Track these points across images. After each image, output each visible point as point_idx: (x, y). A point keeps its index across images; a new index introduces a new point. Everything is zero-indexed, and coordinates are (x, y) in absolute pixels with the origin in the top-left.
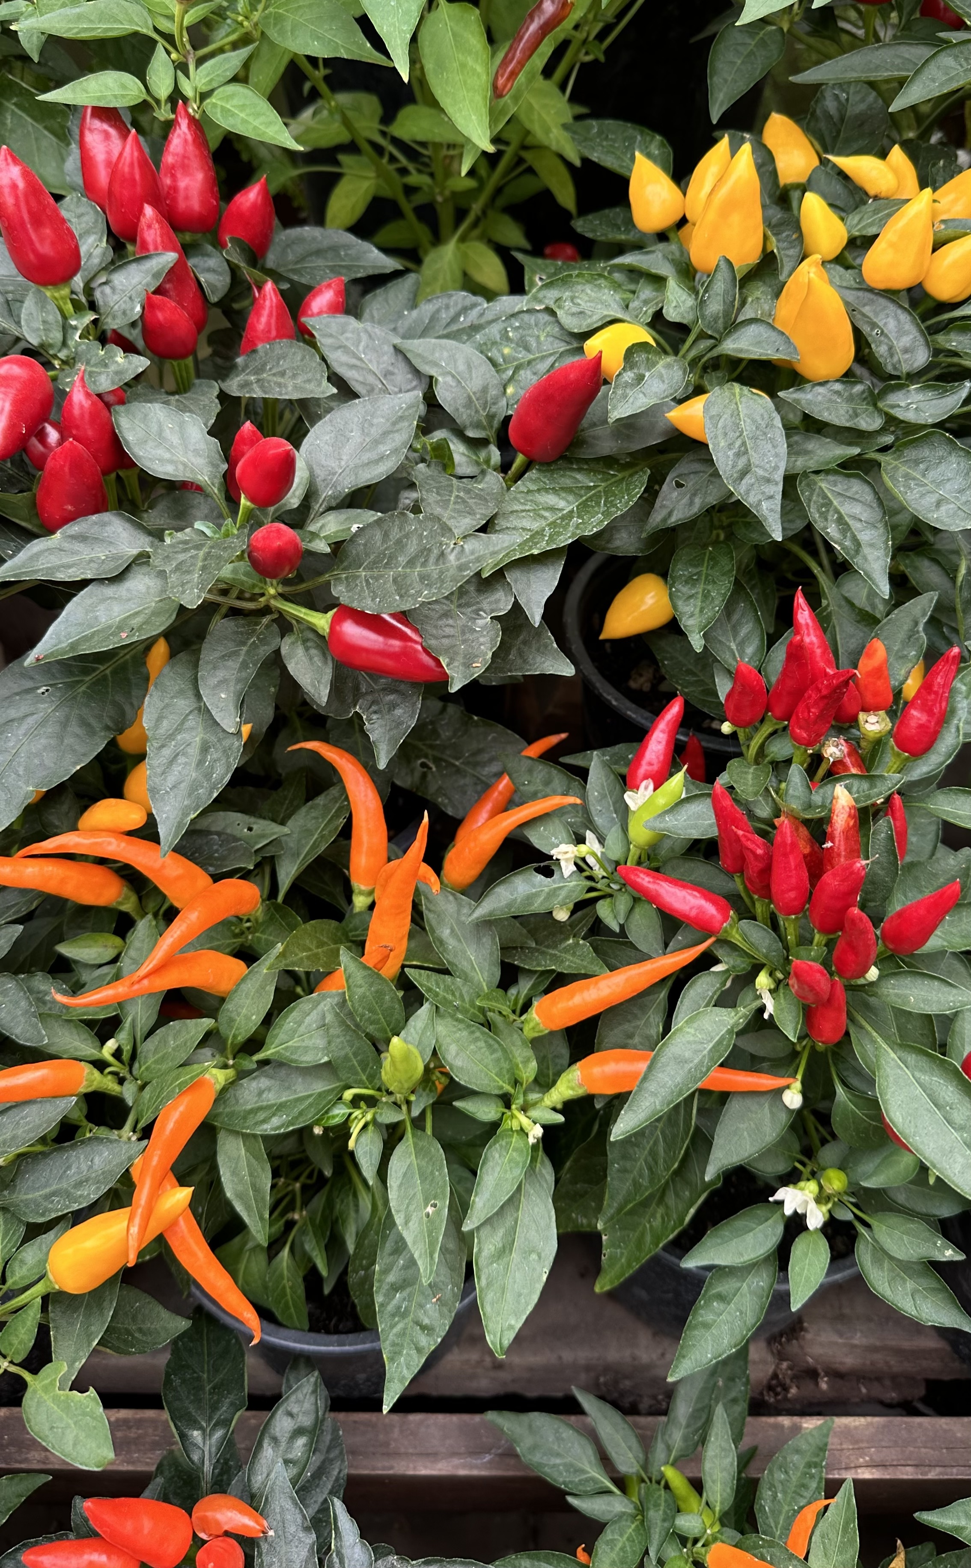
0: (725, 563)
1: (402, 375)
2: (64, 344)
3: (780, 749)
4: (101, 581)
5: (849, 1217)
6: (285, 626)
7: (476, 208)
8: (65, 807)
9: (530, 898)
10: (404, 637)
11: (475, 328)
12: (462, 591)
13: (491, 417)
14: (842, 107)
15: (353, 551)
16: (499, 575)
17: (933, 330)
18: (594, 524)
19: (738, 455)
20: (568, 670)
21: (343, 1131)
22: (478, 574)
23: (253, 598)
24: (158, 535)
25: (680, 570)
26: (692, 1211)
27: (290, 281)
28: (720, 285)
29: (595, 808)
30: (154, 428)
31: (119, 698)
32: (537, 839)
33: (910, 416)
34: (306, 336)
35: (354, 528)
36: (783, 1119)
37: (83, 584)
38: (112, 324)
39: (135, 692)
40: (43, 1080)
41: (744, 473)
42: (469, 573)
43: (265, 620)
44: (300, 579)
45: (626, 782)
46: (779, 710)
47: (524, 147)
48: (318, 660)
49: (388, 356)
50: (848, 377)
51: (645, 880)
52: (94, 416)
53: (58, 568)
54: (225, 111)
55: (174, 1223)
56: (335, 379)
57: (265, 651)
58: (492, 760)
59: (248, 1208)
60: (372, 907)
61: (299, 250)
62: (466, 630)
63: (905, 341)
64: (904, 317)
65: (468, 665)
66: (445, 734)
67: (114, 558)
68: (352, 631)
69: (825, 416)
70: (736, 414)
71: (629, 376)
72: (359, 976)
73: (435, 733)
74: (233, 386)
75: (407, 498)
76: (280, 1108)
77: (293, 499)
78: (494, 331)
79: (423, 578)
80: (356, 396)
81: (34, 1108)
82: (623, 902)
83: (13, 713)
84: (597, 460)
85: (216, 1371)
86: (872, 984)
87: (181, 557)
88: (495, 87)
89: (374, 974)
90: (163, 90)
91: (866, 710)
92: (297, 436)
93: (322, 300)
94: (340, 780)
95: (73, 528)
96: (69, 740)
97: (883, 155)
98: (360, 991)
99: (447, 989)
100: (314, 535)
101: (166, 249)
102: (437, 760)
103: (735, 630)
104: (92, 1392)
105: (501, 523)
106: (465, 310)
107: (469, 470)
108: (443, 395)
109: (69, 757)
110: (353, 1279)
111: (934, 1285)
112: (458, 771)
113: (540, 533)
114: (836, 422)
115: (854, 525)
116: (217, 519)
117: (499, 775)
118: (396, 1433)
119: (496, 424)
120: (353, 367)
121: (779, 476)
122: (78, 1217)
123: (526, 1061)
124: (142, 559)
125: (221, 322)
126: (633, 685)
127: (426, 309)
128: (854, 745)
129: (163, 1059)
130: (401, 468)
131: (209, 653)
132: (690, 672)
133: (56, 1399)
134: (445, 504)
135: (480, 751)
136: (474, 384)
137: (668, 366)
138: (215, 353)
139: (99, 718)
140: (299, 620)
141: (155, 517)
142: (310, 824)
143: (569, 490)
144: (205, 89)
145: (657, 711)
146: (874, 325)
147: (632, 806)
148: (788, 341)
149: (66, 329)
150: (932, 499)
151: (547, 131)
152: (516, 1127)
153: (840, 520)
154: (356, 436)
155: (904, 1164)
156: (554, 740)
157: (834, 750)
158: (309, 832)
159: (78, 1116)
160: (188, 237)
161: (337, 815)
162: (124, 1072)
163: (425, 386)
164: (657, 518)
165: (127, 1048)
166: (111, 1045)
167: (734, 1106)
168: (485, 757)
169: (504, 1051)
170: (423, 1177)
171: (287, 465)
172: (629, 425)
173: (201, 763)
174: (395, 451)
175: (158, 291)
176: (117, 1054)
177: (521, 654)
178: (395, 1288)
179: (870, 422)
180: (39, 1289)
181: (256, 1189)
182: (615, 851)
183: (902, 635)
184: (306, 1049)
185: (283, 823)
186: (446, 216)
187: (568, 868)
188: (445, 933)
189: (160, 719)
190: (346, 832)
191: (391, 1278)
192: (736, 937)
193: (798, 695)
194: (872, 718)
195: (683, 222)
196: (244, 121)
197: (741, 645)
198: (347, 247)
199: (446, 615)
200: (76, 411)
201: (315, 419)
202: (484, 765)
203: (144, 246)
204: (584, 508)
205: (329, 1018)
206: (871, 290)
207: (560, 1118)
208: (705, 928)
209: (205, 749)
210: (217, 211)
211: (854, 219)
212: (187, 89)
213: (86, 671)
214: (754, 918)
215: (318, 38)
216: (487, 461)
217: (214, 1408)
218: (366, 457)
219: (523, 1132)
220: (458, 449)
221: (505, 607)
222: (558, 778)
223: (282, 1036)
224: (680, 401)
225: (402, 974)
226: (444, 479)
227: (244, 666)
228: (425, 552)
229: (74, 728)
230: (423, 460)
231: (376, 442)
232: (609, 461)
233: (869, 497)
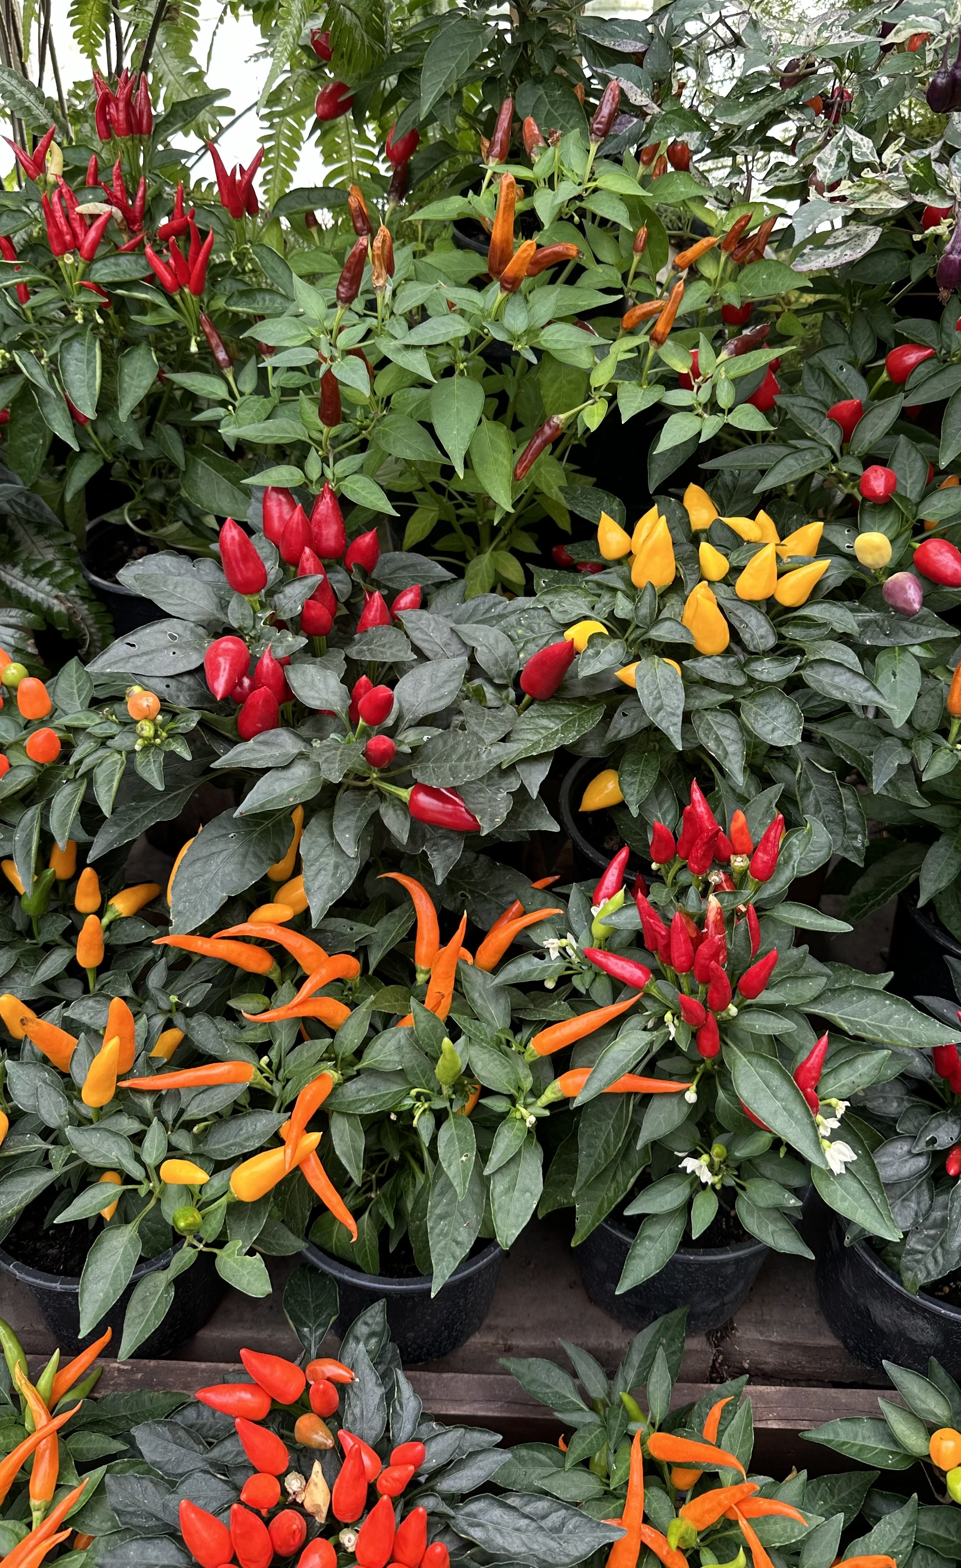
0: (655, 764)
1: (455, 646)
2: (254, 627)
3: (685, 878)
4: (277, 768)
5: (733, 1183)
6: (382, 796)
7: (505, 529)
8: (236, 912)
9: (530, 972)
10: (454, 803)
11: (501, 617)
12: (489, 776)
13: (510, 671)
14: (735, 479)
15: (425, 752)
16: (512, 767)
17: (781, 624)
18: (570, 738)
19: (655, 699)
20: (556, 828)
21: (409, 1114)
22: (499, 766)
23: (364, 779)
24: (308, 741)
25: (627, 767)
26: (633, 1180)
27: (387, 587)
28: (647, 598)
29: (573, 919)
30: (309, 679)
31: (277, 841)
32: (535, 936)
33: (764, 677)
34: (397, 623)
35: (425, 738)
36: (685, 1110)
37: (267, 770)
38: (285, 617)
39: (286, 838)
40: (229, 1072)
41: (659, 709)
42: (493, 765)
43: (371, 793)
44: (388, 770)
45: (593, 901)
46: (682, 853)
47: (536, 493)
48: (402, 817)
49: (447, 634)
50: (728, 652)
51: (600, 957)
52: (275, 671)
53: (252, 761)
54: (353, 490)
55: (306, 1160)
56: (416, 649)
57: (371, 810)
58: (509, 892)
59: (349, 1161)
60: (428, 982)
61: (392, 566)
62: (492, 800)
63: (762, 631)
64: (761, 617)
65: (492, 820)
66: (478, 875)
67: (285, 755)
68: (423, 799)
69: (712, 676)
70: (655, 675)
71: (590, 652)
72: (422, 1015)
73: (471, 874)
74: (353, 652)
75: (457, 720)
76: (371, 1100)
77: (390, 721)
78: (512, 619)
79: (467, 767)
80: (427, 659)
81: (223, 1089)
82: (588, 976)
83: (214, 849)
84: (575, 699)
85: (317, 1298)
86: (734, 1018)
87: (327, 754)
88: (515, 475)
89: (432, 1014)
90: (315, 474)
91: (735, 854)
92: (392, 684)
93: (406, 599)
94: (411, 899)
95: (261, 737)
96: (247, 866)
97: (752, 516)
98: (422, 1025)
99: (476, 1028)
100: (401, 742)
101: (317, 572)
102: (471, 892)
103: (661, 805)
104: (258, 1256)
105: (514, 736)
106: (495, 605)
107: (495, 704)
108: (480, 658)
109: (248, 876)
110: (413, 1227)
111: (786, 1227)
112: (486, 899)
113: (538, 742)
114: (717, 680)
115: (726, 742)
116: (343, 732)
117: (513, 903)
118: (433, 1386)
119: (513, 675)
120: (425, 641)
121: (680, 712)
122: (246, 1157)
123: (527, 1076)
124: (301, 756)
125: (344, 611)
126: (606, 846)
127: (471, 604)
128: (729, 876)
129: (300, 1065)
130: (455, 702)
131: (338, 812)
132: (637, 833)
133: (235, 1261)
134: (480, 725)
135: (501, 886)
136: (500, 652)
137: (615, 646)
138: (339, 630)
139: (266, 853)
140: (390, 793)
141: (305, 731)
142: (390, 927)
143: (557, 717)
144: (340, 476)
145: (611, 855)
146: (742, 622)
147: (595, 914)
148: (688, 631)
149: (255, 619)
150: (769, 727)
151: (550, 488)
152: (518, 1116)
153: (717, 739)
154: (427, 683)
155: (762, 1141)
156: (550, 880)
157: (715, 878)
158: (389, 932)
159: (244, 1101)
160: (326, 561)
161: (407, 921)
162: (272, 1078)
163: (469, 652)
164: (611, 735)
165: (275, 1061)
166: (265, 1059)
167: (655, 1104)
168: (505, 890)
169: (512, 1067)
170: (460, 1139)
171: (389, 701)
172: (593, 679)
173: (334, 875)
174: (451, 692)
175: (311, 598)
176: (269, 1065)
177: (526, 817)
178: (441, 1217)
179: (738, 680)
180: (223, 1201)
181: (355, 1150)
182: (585, 943)
183: (763, 810)
184: (388, 1062)
185: (372, 925)
186: (485, 533)
187: (554, 954)
188: (476, 996)
189: (309, 850)
190: (413, 934)
191: (438, 1211)
192: (654, 992)
193: (692, 843)
194: (739, 859)
195: (630, 553)
196: (365, 498)
197: (664, 815)
198: (421, 564)
199: (480, 790)
200: (265, 669)
201: (403, 673)
202: (504, 895)
203: (303, 570)
204: (565, 729)
205: (403, 1041)
206: (741, 601)
207: (547, 1113)
208: (636, 987)
209: (336, 867)
210: (346, 546)
211: (733, 556)
212: (329, 473)
213: (258, 824)
214: (665, 978)
215: (410, 447)
216: (507, 697)
217: (317, 1316)
218: (433, 696)
219: (523, 1119)
220: (489, 691)
221: (515, 786)
222: (550, 898)
223: (373, 1054)
224: (625, 665)
225: (449, 1018)
226: (480, 710)
227: (359, 818)
228: (468, 753)
229: (251, 858)
230: (467, 698)
231: (440, 687)
232: (583, 700)
233: (735, 725)
